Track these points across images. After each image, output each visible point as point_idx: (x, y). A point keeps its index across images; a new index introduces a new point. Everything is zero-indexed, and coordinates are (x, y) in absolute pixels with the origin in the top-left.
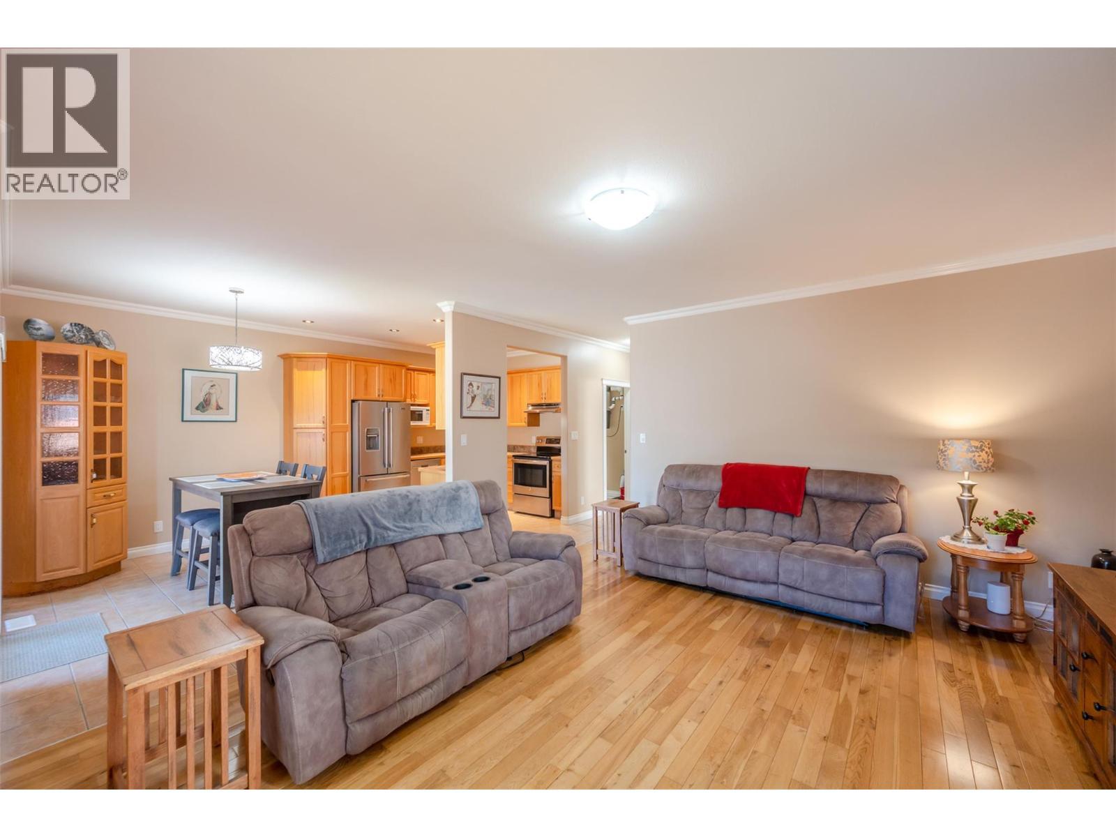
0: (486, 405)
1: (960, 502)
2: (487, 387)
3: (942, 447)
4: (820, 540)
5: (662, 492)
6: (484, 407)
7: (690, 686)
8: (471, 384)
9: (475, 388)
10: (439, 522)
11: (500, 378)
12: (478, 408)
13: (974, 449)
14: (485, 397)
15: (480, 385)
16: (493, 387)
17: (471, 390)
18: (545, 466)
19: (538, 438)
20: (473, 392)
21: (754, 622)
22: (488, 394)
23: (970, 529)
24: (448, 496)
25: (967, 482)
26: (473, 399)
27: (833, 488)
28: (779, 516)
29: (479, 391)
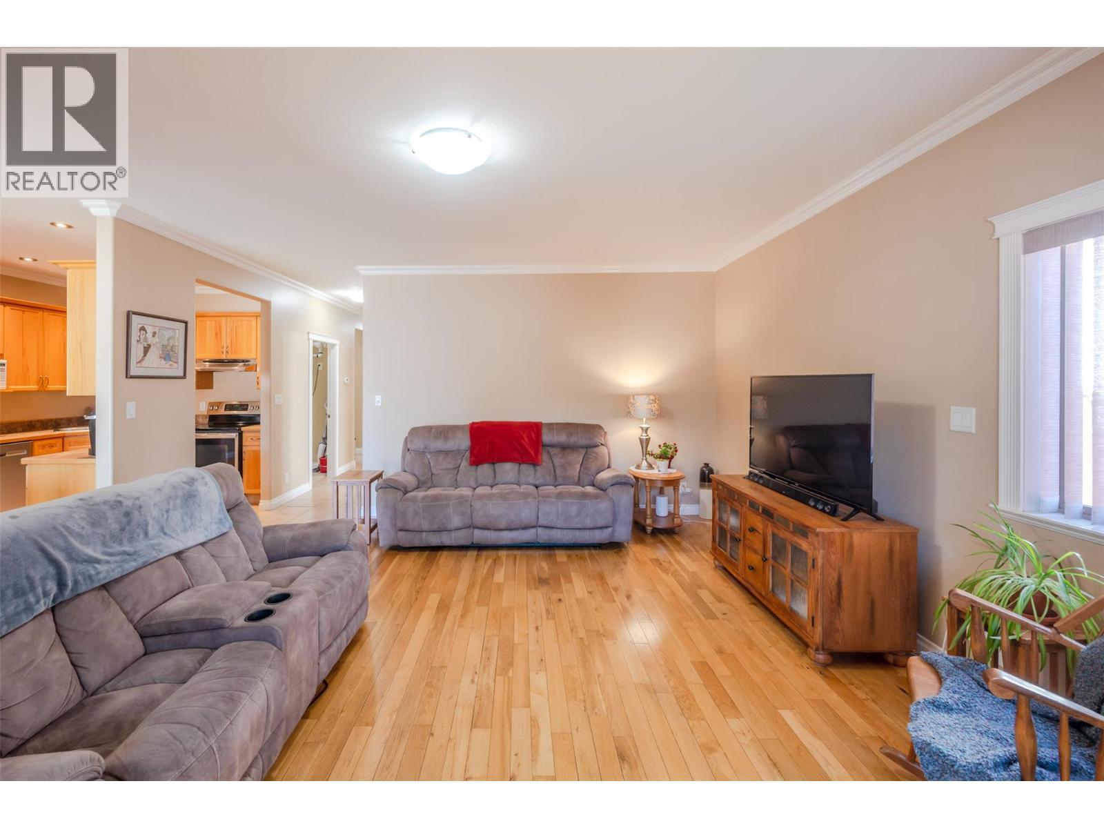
0: (165, 359)
1: (641, 440)
2: (167, 334)
3: (632, 401)
4: (557, 483)
5: (408, 456)
6: (163, 362)
7: (516, 641)
8: (143, 329)
9: (149, 335)
10: (173, 535)
11: (186, 323)
12: (154, 363)
13: (651, 401)
14: (164, 347)
15: (157, 330)
16: (177, 335)
17: (142, 337)
18: (234, 440)
19: (211, 405)
20: (146, 339)
21: (525, 566)
22: (168, 344)
23: (646, 460)
24: (180, 493)
25: (645, 426)
26: (147, 350)
27: (562, 438)
28: (524, 467)
29: (156, 340)
